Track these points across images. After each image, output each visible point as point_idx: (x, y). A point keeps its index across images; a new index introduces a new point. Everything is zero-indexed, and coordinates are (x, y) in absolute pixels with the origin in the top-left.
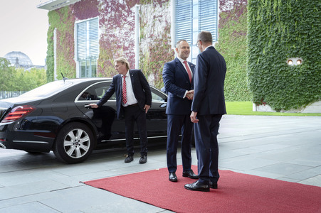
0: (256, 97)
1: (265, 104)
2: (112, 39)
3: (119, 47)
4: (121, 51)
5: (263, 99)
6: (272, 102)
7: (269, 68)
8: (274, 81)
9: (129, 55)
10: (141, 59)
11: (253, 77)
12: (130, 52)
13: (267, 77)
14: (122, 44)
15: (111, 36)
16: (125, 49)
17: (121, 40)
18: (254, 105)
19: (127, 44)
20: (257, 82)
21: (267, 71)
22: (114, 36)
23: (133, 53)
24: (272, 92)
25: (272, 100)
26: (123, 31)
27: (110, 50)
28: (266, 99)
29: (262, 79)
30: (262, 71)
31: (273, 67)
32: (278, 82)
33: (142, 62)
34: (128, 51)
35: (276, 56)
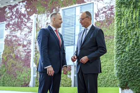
0: (122, 83)
1: (128, 88)
2: (14, 38)
3: (20, 45)
4: (21, 48)
5: (126, 85)
6: (133, 87)
7: (131, 61)
8: (135, 71)
9: (27, 51)
10: (36, 54)
11: (119, 68)
12: (28, 49)
13: (130, 68)
14: (22, 42)
15: (14, 36)
16: (24, 46)
17: (21, 40)
18: (120, 89)
19: (25, 43)
20: (122, 71)
21: (129, 63)
22: (16, 36)
23: (30, 49)
24: (134, 79)
25: (133, 85)
26: (23, 33)
27: (12, 47)
28: (129, 85)
29: (126, 69)
30: (126, 63)
31: (134, 60)
32: (138, 72)
33: (37, 56)
34: (26, 48)
35: (136, 52)
